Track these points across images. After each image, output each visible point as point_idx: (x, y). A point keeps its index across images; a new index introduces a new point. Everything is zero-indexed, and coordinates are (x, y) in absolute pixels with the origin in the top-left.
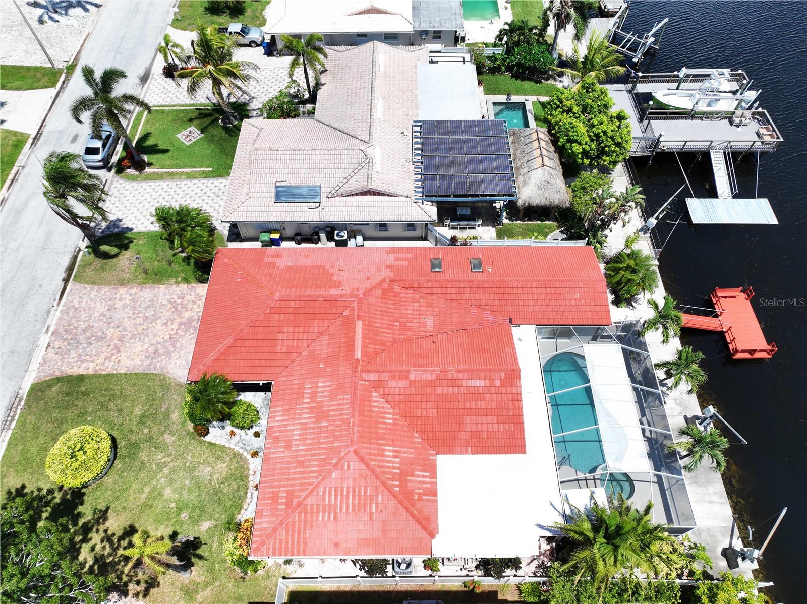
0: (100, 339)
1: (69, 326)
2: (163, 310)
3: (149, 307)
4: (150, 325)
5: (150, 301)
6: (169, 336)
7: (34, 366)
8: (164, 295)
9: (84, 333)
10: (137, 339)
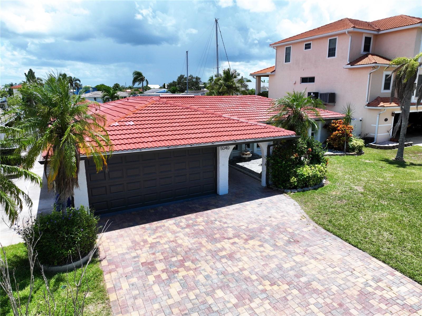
2: (200, 278)
4: (254, 277)
6: (251, 242)
10: (303, 279)
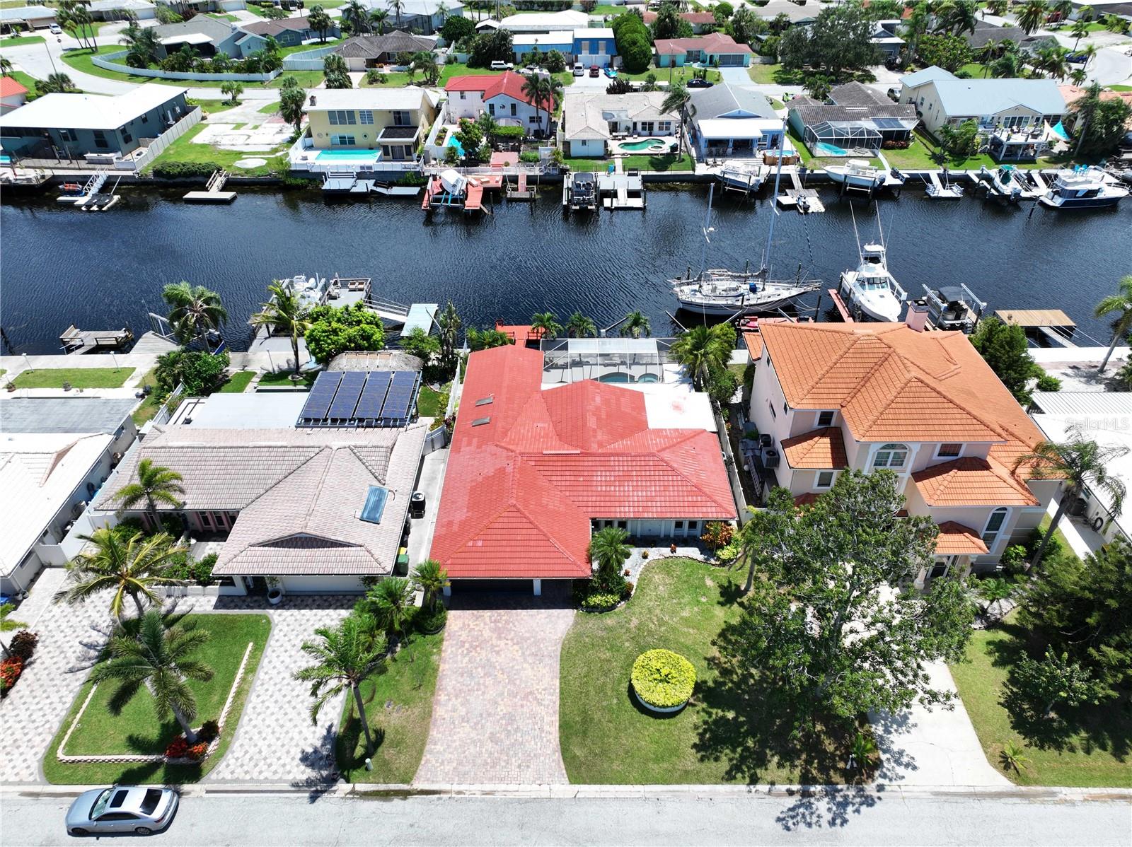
0: (511, 719)
1: (487, 764)
3: (471, 676)
5: (462, 676)
7: (544, 791)
8: (456, 662)
9: (502, 741)
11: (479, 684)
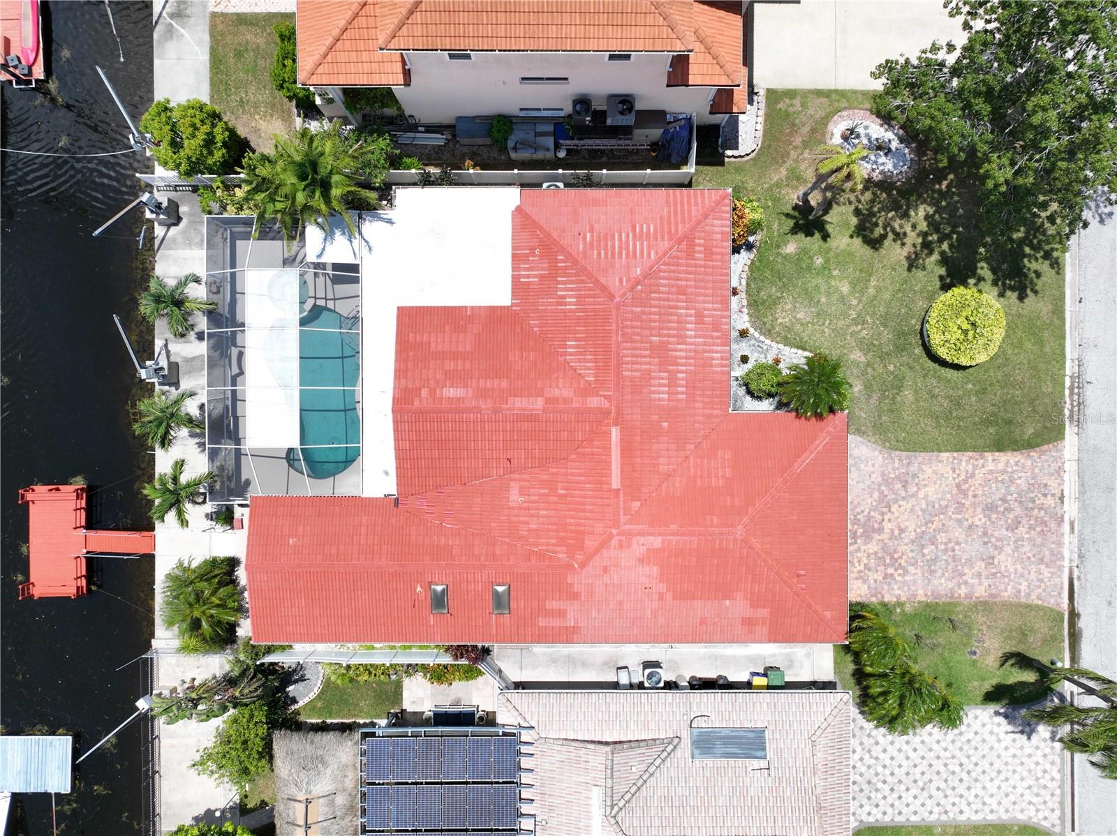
0: (990, 508)
1: (1042, 530)
2: (911, 555)
3: (934, 561)
4: (923, 528)
5: (934, 571)
6: (892, 510)
7: (1071, 467)
8: (915, 581)
9: (1016, 517)
10: (937, 506)
11: (946, 550)
